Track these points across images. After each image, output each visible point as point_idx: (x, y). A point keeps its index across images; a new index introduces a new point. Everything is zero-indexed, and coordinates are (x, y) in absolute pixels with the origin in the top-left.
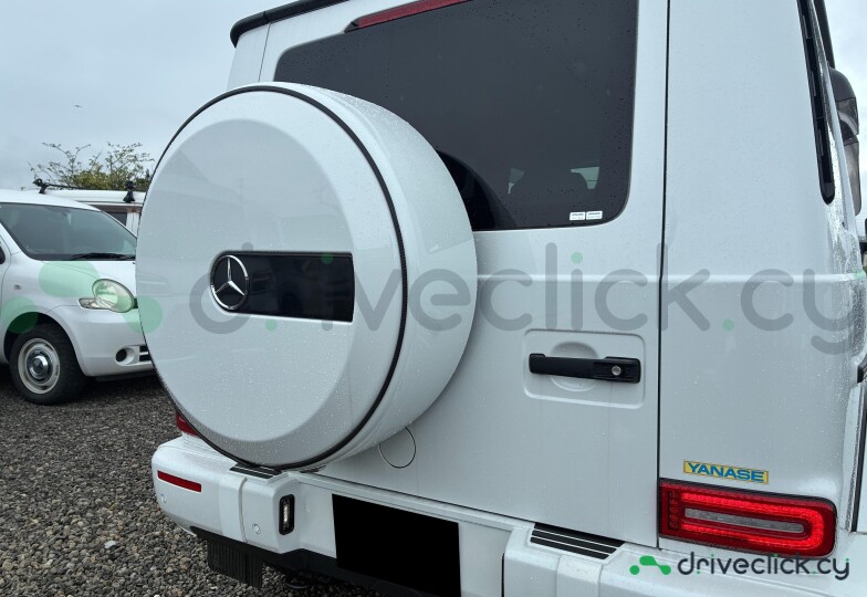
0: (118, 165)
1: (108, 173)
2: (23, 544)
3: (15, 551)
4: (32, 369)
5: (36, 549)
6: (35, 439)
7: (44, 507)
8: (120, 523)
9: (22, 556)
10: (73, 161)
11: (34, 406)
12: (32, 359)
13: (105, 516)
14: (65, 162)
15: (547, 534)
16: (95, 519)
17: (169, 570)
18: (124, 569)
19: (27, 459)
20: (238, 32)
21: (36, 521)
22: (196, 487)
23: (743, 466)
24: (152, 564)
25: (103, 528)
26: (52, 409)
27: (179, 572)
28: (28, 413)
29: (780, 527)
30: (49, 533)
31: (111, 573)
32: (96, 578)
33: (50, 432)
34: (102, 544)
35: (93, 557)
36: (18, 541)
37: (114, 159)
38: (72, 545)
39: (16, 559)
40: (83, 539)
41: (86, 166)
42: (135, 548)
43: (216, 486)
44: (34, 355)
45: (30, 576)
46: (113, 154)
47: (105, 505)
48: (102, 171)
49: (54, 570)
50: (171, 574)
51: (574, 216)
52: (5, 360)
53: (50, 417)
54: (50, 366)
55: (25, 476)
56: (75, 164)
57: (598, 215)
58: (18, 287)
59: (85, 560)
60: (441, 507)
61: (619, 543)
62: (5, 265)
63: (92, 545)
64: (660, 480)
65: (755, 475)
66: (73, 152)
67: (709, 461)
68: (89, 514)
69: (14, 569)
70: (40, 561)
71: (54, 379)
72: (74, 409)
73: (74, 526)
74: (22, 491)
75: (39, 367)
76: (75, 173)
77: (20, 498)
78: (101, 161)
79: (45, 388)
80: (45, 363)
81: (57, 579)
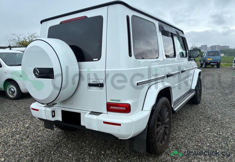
0: (31, 39)
1: (28, 41)
2: (9, 127)
3: (7, 128)
4: (10, 92)
5: (11, 128)
6: (11, 107)
7: (13, 120)
8: (29, 122)
9: (8, 129)
10: (19, 38)
11: (11, 100)
12: (10, 89)
13: (26, 121)
14: (17, 38)
15: (93, 113)
16: (24, 122)
17: (39, 130)
18: (30, 130)
19: (10, 111)
20: (42, 22)
21: (11, 123)
22: (38, 110)
23: (118, 99)
24: (36, 129)
25: (26, 123)
26: (15, 101)
27: (41, 130)
28: (10, 102)
29: (122, 108)
30: (14, 125)
31: (27, 131)
32: (24, 132)
33: (15, 105)
34: (25, 126)
35: (23, 128)
36: (8, 126)
37: (30, 37)
38: (19, 126)
39: (7, 129)
40: (21, 125)
41: (23, 40)
42: (32, 127)
43: (41, 110)
44: (10, 88)
45: (10, 132)
46: (29, 36)
47: (26, 119)
48: (27, 41)
49: (15, 131)
50: (39, 131)
51: (94, 60)
52: (4, 90)
53: (15, 102)
54: (14, 91)
55: (9, 114)
56: (20, 39)
57: (97, 59)
58: (5, 73)
59: (21, 129)
60: (77, 110)
61: (102, 113)
62: (2, 68)
63: (23, 126)
64: (107, 102)
65: (119, 101)
66: (19, 36)
67: (113, 99)
68: (23, 121)
69: (7, 131)
70: (12, 130)
71: (15, 94)
72: (21, 100)
73: (20, 123)
74: (8, 117)
75: (12, 91)
76: (20, 42)
77: (8, 119)
78: (26, 38)
79: (13, 96)
80: (13, 90)
81: (16, 132)
